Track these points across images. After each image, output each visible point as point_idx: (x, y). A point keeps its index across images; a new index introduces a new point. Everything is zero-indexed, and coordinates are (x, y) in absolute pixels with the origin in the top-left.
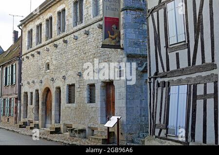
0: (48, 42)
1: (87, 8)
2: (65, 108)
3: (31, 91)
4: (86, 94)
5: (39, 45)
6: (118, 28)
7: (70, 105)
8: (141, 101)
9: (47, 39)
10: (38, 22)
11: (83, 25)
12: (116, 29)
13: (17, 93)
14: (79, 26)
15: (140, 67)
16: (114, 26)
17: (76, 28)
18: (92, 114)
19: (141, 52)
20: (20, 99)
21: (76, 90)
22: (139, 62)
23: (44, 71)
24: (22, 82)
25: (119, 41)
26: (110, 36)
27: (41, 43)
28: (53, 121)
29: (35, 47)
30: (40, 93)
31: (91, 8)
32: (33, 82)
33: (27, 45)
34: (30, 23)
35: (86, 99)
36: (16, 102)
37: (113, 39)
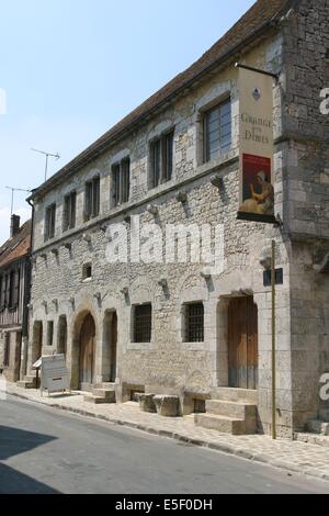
0: (88, 223)
1: (184, 149)
2: (127, 351)
3: (49, 319)
4: (178, 322)
5: (69, 232)
6: (268, 179)
7: (139, 345)
8: (320, 338)
9: (87, 218)
10: (67, 190)
11: (172, 184)
12: (266, 180)
13: (21, 322)
14: (163, 187)
15: (317, 263)
16: (261, 175)
17: (154, 192)
18: (196, 366)
19: (318, 231)
20: (27, 335)
21: (154, 315)
22: (315, 253)
23: (78, 280)
24: (32, 302)
25: (271, 207)
26: (254, 194)
27: (73, 226)
28: (98, 378)
29: (61, 236)
30: (70, 322)
31: (194, 147)
32: (55, 302)
33: (43, 233)
34: (52, 192)
35: (180, 333)
36: (19, 341)
37: (260, 202)
